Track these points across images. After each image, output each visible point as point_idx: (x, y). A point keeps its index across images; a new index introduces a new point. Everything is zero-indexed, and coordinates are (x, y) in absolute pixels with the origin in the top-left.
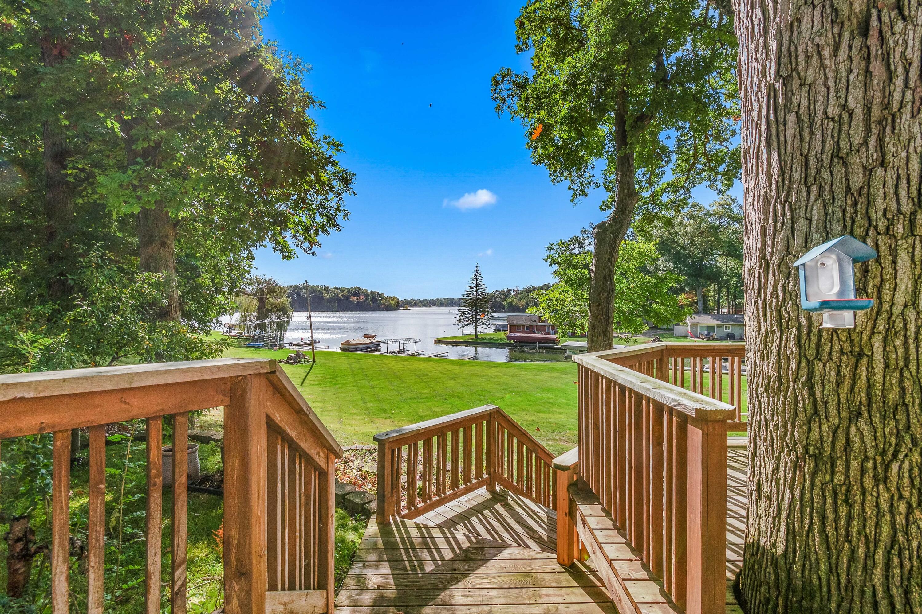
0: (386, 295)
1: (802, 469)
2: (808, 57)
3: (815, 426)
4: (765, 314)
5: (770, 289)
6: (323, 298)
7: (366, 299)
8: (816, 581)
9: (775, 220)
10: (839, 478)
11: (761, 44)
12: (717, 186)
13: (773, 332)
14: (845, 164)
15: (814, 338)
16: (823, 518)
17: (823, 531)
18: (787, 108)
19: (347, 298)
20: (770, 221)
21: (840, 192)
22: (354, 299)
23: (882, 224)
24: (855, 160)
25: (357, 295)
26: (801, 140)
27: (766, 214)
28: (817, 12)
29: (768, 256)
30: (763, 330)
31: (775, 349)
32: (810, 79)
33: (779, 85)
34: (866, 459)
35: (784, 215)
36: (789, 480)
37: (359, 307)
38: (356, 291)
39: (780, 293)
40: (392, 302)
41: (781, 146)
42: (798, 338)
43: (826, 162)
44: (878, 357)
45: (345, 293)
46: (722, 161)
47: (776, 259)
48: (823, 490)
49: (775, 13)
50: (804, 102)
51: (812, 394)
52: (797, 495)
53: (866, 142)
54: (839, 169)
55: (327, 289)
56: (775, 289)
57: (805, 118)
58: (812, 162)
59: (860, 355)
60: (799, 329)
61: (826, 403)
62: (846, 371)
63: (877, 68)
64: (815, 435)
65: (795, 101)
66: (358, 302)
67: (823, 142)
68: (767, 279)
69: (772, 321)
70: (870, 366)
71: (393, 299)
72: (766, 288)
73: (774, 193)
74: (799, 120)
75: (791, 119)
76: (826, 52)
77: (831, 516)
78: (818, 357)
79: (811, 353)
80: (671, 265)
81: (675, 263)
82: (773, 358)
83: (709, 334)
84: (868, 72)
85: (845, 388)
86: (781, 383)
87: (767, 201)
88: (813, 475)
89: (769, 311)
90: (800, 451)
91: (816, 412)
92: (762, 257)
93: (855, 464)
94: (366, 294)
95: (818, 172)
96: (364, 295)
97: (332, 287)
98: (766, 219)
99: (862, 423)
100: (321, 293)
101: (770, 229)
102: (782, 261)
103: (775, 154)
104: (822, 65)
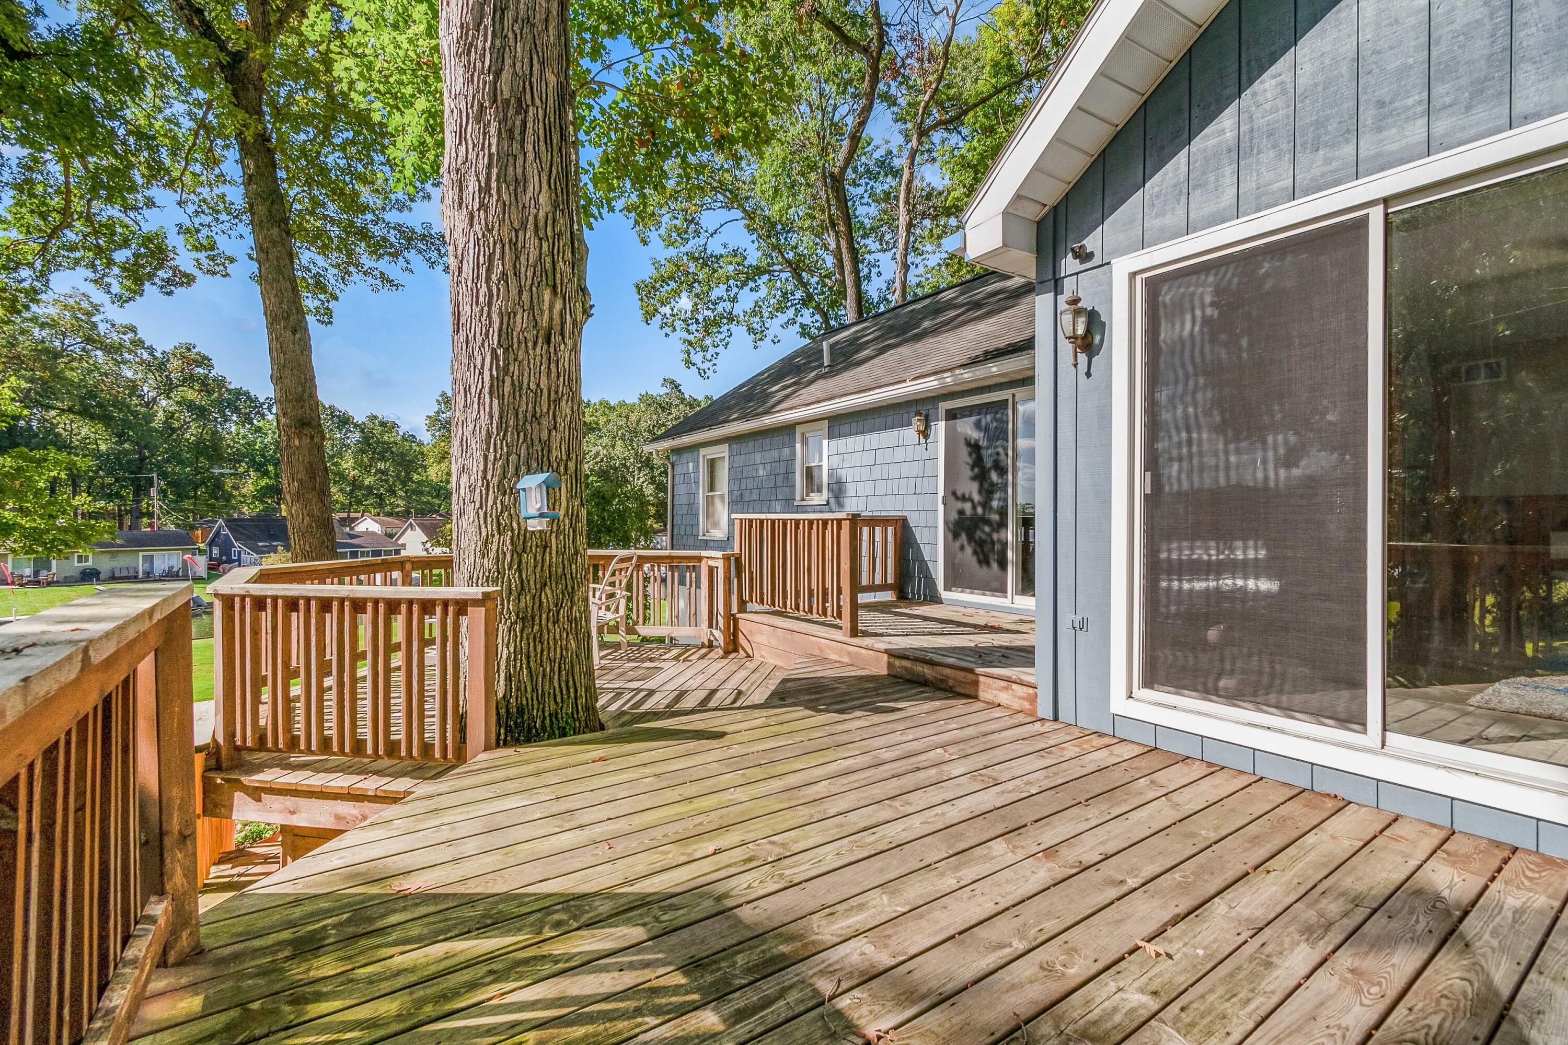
1: (515, 630)
2: (519, 342)
3: (522, 598)
4: (485, 522)
5: (490, 503)
8: (524, 702)
9: (495, 451)
10: (536, 628)
11: (485, 312)
12: (109, 285)
13: (493, 536)
14: (539, 424)
15: (521, 538)
16: (528, 657)
17: (529, 667)
18: (506, 374)
20: (492, 450)
21: (536, 441)
23: (555, 465)
24: (544, 422)
26: (514, 398)
27: (488, 445)
28: (526, 314)
29: (489, 477)
30: (484, 534)
31: (494, 548)
32: (520, 358)
33: (500, 352)
34: (549, 611)
35: (502, 449)
36: (506, 641)
39: (499, 506)
41: (501, 397)
42: (512, 538)
43: (529, 418)
44: (554, 547)
46: (126, 243)
47: (496, 480)
48: (528, 639)
49: (498, 295)
50: (516, 373)
51: (520, 576)
52: (512, 650)
53: (548, 412)
54: (535, 425)
56: (495, 503)
57: (517, 383)
58: (521, 416)
59: (545, 547)
60: (512, 531)
61: (528, 581)
62: (539, 558)
63: (553, 366)
64: (522, 605)
65: (511, 369)
67: (527, 404)
68: (487, 494)
69: (492, 527)
70: (550, 554)
72: (487, 501)
73: (495, 431)
74: (513, 384)
75: (508, 380)
76: (530, 345)
77: (532, 655)
78: (524, 550)
79: (520, 549)
82: (492, 554)
83: (36, 573)
84: (549, 368)
85: (538, 569)
86: (499, 573)
87: (489, 435)
88: (522, 632)
89: (489, 520)
90: (514, 618)
91: (523, 588)
92: (484, 478)
93: (544, 616)
95: (524, 424)
98: (488, 449)
99: (547, 589)
101: (491, 457)
102: (500, 482)
103: (495, 402)
104: (527, 352)
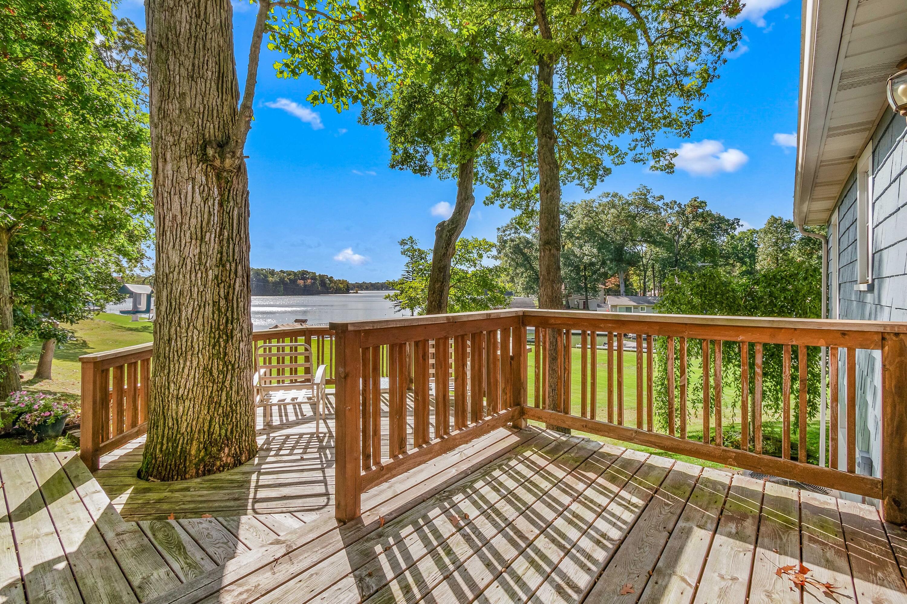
0: (335, 278)
6: (268, 281)
7: (314, 284)
19: (294, 282)
22: (301, 282)
25: (304, 279)
37: (308, 291)
38: (303, 275)
40: (341, 286)
45: (292, 277)
55: (272, 273)
66: (305, 286)
71: (343, 282)
80: (595, 251)
81: (599, 249)
94: (314, 278)
96: (312, 279)
97: (277, 269)
100: (266, 276)
